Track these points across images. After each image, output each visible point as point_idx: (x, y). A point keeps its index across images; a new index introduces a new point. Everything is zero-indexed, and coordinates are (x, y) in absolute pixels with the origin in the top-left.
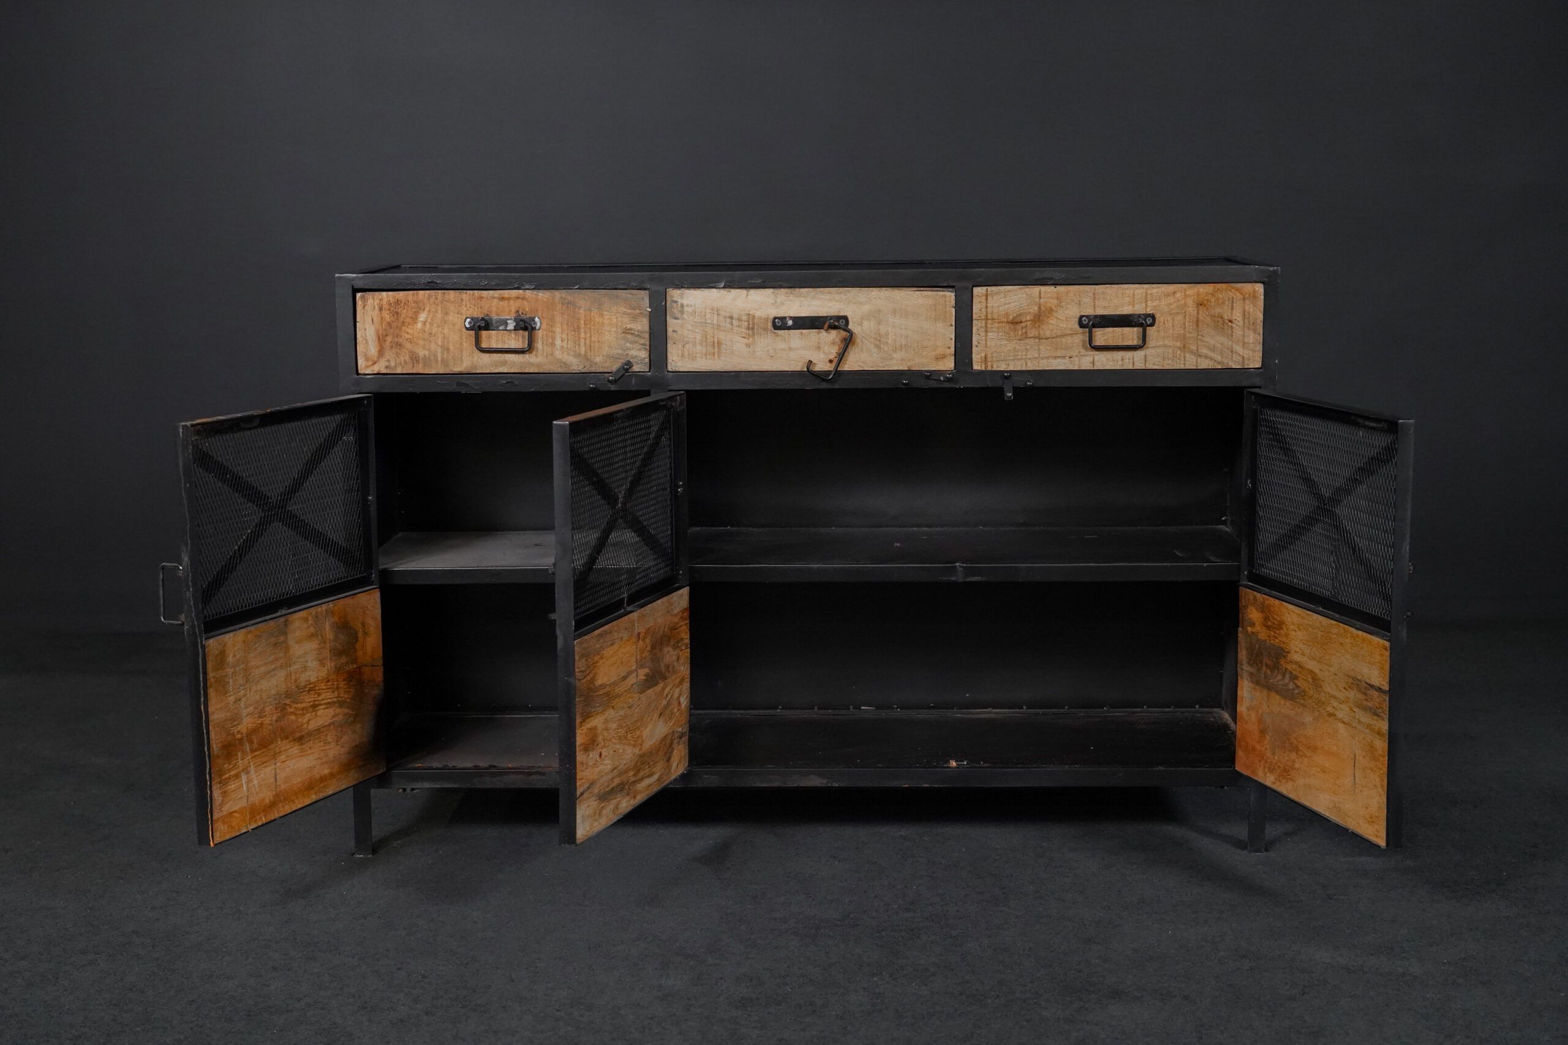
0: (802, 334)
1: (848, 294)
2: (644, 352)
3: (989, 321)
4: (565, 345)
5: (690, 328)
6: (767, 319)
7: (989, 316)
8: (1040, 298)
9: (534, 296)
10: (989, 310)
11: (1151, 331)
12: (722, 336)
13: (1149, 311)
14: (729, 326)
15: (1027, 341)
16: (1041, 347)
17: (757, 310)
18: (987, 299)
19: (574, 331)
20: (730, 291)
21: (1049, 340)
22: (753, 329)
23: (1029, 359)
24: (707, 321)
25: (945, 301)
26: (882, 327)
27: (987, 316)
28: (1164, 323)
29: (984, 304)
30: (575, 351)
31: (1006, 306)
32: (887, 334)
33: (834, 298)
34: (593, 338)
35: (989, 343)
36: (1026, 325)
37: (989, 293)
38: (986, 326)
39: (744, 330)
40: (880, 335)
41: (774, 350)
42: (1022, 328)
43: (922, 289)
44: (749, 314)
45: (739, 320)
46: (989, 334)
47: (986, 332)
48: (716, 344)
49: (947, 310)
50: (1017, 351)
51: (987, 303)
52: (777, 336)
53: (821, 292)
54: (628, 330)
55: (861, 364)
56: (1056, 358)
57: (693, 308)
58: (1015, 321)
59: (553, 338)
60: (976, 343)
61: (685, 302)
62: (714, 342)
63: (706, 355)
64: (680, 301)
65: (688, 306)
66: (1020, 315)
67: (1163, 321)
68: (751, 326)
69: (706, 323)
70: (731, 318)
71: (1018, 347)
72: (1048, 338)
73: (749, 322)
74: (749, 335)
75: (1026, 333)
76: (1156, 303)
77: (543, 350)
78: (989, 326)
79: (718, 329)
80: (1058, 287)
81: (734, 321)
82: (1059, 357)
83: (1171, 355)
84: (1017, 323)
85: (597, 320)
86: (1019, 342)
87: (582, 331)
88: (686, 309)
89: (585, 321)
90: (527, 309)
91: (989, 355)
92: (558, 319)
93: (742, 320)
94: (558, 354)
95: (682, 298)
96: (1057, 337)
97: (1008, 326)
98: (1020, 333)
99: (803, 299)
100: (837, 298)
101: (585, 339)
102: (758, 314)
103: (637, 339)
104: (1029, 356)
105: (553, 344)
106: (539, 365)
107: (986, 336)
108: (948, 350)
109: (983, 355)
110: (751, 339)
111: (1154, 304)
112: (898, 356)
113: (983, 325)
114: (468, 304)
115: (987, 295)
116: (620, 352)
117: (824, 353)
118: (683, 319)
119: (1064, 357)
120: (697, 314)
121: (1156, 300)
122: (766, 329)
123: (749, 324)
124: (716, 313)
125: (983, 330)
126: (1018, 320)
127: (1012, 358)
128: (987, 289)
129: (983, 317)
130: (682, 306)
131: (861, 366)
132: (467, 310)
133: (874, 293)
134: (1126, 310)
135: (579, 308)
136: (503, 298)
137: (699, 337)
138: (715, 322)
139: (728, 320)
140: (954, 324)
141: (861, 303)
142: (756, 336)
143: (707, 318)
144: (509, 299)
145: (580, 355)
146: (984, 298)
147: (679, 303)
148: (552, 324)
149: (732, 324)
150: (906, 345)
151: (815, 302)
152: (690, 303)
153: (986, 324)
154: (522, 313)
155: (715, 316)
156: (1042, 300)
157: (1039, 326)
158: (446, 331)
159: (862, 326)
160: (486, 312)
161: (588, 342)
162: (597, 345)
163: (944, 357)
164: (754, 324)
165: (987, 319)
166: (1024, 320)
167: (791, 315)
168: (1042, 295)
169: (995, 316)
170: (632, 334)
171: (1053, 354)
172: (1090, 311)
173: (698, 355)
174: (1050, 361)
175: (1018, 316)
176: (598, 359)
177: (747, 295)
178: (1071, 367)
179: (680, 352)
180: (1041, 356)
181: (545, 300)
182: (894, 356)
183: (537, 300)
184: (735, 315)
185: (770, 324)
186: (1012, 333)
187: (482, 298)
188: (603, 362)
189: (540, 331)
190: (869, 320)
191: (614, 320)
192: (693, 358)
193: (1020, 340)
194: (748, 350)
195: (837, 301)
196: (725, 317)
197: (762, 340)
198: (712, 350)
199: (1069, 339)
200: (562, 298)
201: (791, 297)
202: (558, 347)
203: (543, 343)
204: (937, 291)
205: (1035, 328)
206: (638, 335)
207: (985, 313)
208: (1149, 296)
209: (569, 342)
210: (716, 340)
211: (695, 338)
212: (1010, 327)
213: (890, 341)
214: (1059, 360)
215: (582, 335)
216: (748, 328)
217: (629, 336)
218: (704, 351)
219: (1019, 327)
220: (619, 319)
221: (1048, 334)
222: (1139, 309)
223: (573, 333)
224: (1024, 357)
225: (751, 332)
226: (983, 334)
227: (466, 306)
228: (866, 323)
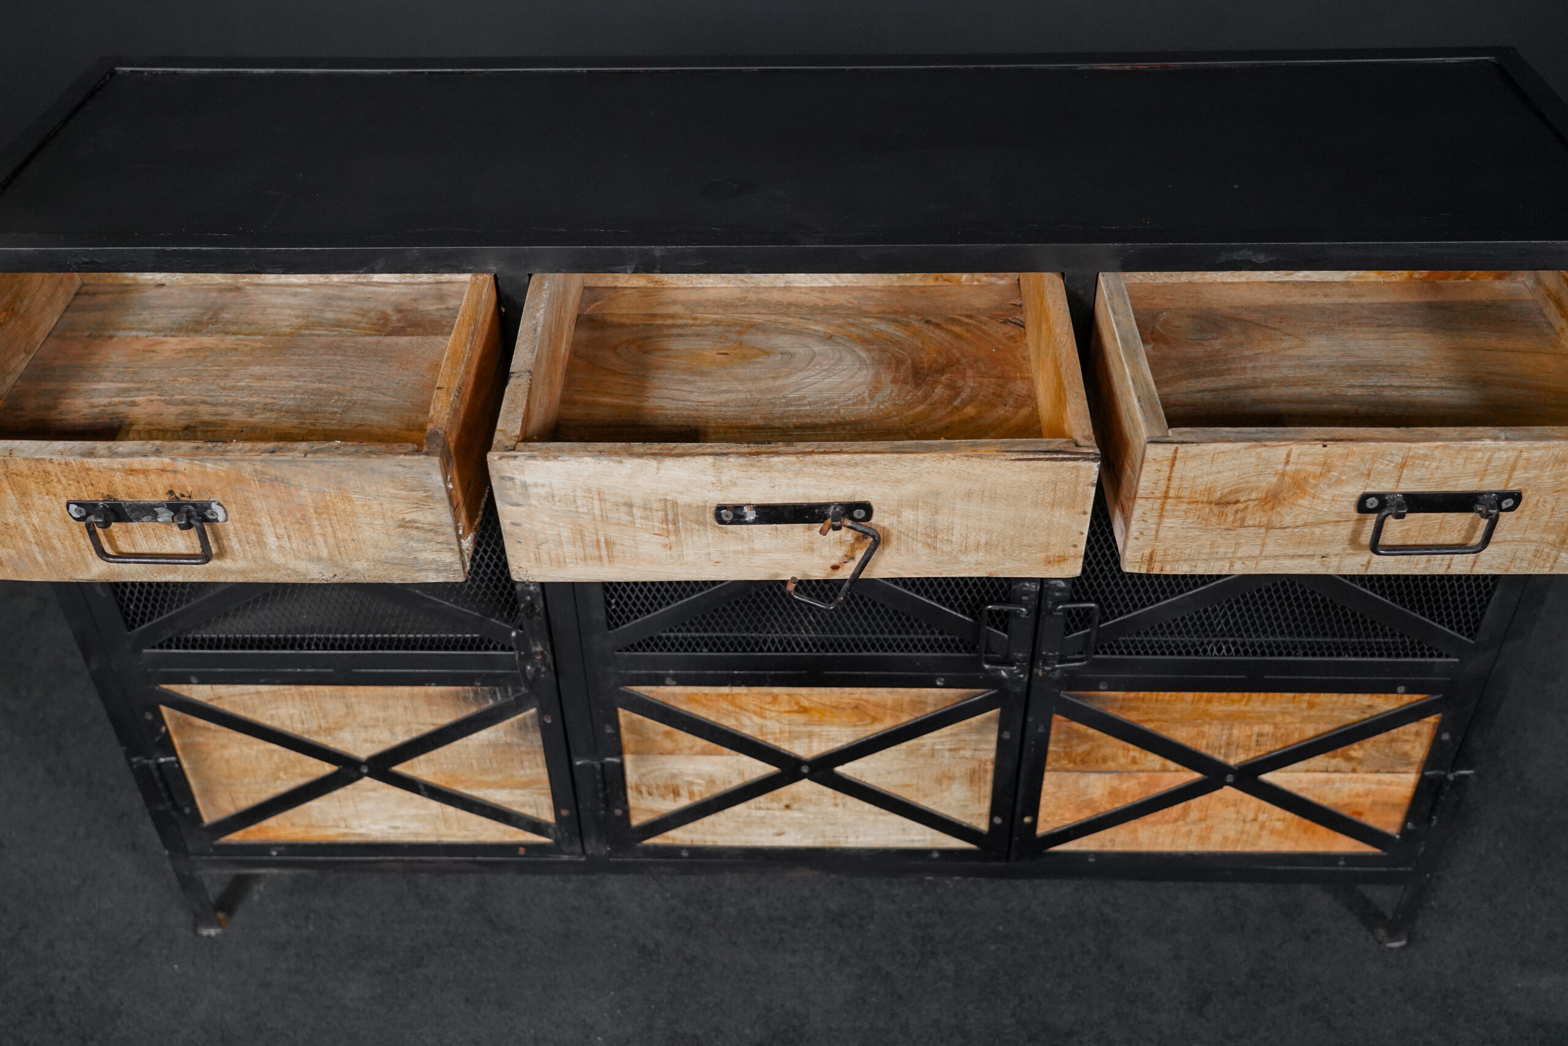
0: (777, 529)
1: (873, 467)
2: (450, 554)
3: (1169, 501)
4: (285, 542)
5: (547, 519)
6: (703, 508)
7: (1172, 493)
8: (1287, 463)
9: (197, 468)
10: (1175, 483)
11: (1505, 519)
12: (613, 533)
13: (1512, 487)
14: (626, 518)
15: (1242, 531)
16: (1267, 541)
17: (681, 493)
18: (1173, 465)
19: (298, 522)
20: (621, 462)
21: (1288, 530)
22: (675, 522)
23: (1240, 558)
24: (581, 510)
25: (1077, 476)
26: (940, 518)
27: (1167, 492)
28: (1536, 505)
29: (1165, 474)
30: (309, 554)
31: (1211, 478)
32: (950, 529)
33: (842, 475)
34: (340, 535)
35: (1162, 534)
36: (1246, 508)
37: (1179, 455)
38: (1162, 509)
39: (657, 524)
40: (935, 529)
41: (722, 553)
42: (1237, 511)
43: (1031, 456)
44: (666, 500)
45: (646, 508)
46: (1165, 520)
47: (1161, 516)
48: (603, 544)
49: (1079, 489)
50: (1218, 547)
51: (1171, 471)
52: (726, 533)
53: (816, 463)
54: (409, 522)
55: (893, 570)
56: (1293, 557)
57: (547, 489)
58: (1223, 500)
59: (260, 535)
60: (1136, 534)
61: (529, 479)
62: (598, 541)
63: (585, 558)
64: (518, 477)
65: (536, 485)
66: (1237, 491)
67: (1535, 502)
68: (670, 517)
69: (578, 512)
70: (630, 505)
71: (1220, 541)
72: (1285, 528)
73: (665, 511)
74: (668, 531)
75: (1243, 519)
76: (1532, 474)
77: (244, 551)
78: (1168, 507)
79: (602, 521)
80: (1330, 445)
81: (635, 511)
82: (1301, 556)
83: (1529, 556)
84: (1228, 503)
85: (341, 506)
86: (1225, 533)
87: (316, 523)
88: (533, 490)
89: (315, 508)
90: (190, 489)
91: (1159, 553)
92: (259, 504)
93: (651, 509)
94: (276, 557)
95: (522, 472)
96: (1305, 525)
97: (1207, 510)
98: (1230, 519)
99: (777, 474)
100: (848, 474)
101: (324, 535)
102: (683, 499)
103: (430, 535)
104: (1239, 554)
105: (261, 543)
106: (242, 572)
107: (1159, 524)
108: (1073, 549)
109: (1147, 552)
110: (673, 538)
111: (1526, 475)
112: (972, 558)
113: (1157, 505)
114: (64, 480)
115: (1174, 459)
116: (399, 555)
117: (823, 557)
118: (530, 505)
119: (1311, 556)
120: (557, 499)
121: (1534, 468)
122: (704, 524)
123: (666, 515)
124: (596, 497)
125: (1156, 513)
126: (1232, 498)
127: (1205, 557)
128: (1176, 450)
129: (1158, 494)
130: (525, 485)
131: (893, 573)
132: (65, 489)
133: (926, 464)
134: (1465, 484)
135: (299, 487)
136: (133, 471)
137: (565, 533)
138: (597, 512)
139: (623, 509)
140: (1089, 509)
141: (899, 481)
142: (682, 534)
143: (579, 503)
144: (145, 472)
145: (319, 559)
146: (1168, 463)
147: (517, 482)
148: (248, 511)
149: (632, 515)
150: (986, 544)
151: (803, 481)
152: (539, 481)
153: (1163, 505)
154: (183, 496)
155: (597, 503)
156: (1289, 468)
157: (1272, 509)
158: (36, 521)
159: (899, 516)
160: (106, 493)
161: (331, 541)
162: (351, 545)
163: (1062, 559)
164: (676, 515)
165: (1166, 497)
166: (1242, 499)
167: (754, 502)
168: (1292, 460)
169: (1185, 493)
170: (417, 528)
171: (1291, 552)
172: (1385, 486)
173: (568, 560)
174: (1280, 561)
175: (1231, 492)
176: (359, 565)
177: (658, 469)
178: (1321, 571)
179: (532, 555)
180: (1264, 554)
181: (222, 474)
182: (963, 558)
183: (204, 473)
184: (637, 501)
185: (710, 517)
186: (1214, 520)
187: (89, 469)
188: (369, 570)
189: (229, 522)
190: (915, 507)
191: (376, 508)
192: (560, 562)
193: (1229, 529)
194: (669, 553)
195: (848, 478)
196: (616, 504)
197: (696, 538)
198: (597, 553)
199: (1330, 529)
200: (256, 471)
201: (753, 471)
202: (274, 547)
203: (240, 541)
204: (1063, 459)
205: (1264, 511)
206: (431, 530)
207: (1164, 488)
208: (1521, 462)
209: (293, 539)
210: (602, 539)
211: (559, 536)
212: (1211, 510)
213: (956, 538)
214: (1297, 561)
215: (317, 530)
216: (666, 521)
217: (414, 532)
218: (581, 554)
219: (1231, 509)
220: (385, 506)
221: (1288, 521)
222: (1492, 483)
223: (297, 526)
224: (1229, 555)
225: (671, 526)
226: (1152, 521)
227: (59, 481)
228: (908, 515)
